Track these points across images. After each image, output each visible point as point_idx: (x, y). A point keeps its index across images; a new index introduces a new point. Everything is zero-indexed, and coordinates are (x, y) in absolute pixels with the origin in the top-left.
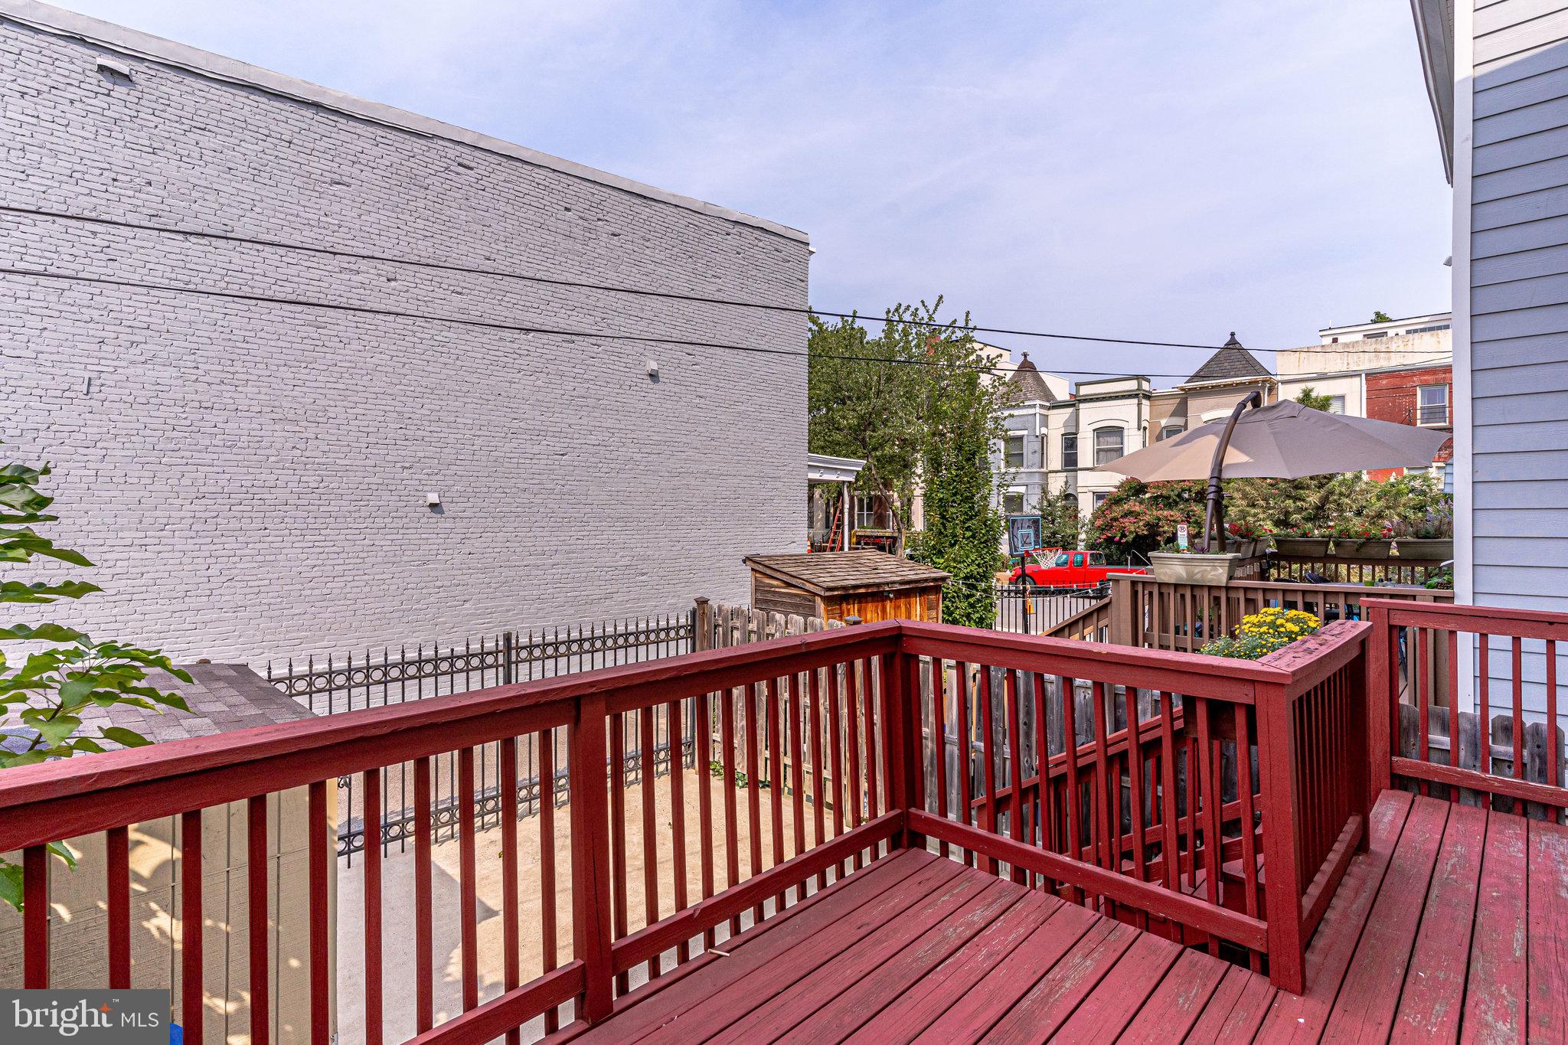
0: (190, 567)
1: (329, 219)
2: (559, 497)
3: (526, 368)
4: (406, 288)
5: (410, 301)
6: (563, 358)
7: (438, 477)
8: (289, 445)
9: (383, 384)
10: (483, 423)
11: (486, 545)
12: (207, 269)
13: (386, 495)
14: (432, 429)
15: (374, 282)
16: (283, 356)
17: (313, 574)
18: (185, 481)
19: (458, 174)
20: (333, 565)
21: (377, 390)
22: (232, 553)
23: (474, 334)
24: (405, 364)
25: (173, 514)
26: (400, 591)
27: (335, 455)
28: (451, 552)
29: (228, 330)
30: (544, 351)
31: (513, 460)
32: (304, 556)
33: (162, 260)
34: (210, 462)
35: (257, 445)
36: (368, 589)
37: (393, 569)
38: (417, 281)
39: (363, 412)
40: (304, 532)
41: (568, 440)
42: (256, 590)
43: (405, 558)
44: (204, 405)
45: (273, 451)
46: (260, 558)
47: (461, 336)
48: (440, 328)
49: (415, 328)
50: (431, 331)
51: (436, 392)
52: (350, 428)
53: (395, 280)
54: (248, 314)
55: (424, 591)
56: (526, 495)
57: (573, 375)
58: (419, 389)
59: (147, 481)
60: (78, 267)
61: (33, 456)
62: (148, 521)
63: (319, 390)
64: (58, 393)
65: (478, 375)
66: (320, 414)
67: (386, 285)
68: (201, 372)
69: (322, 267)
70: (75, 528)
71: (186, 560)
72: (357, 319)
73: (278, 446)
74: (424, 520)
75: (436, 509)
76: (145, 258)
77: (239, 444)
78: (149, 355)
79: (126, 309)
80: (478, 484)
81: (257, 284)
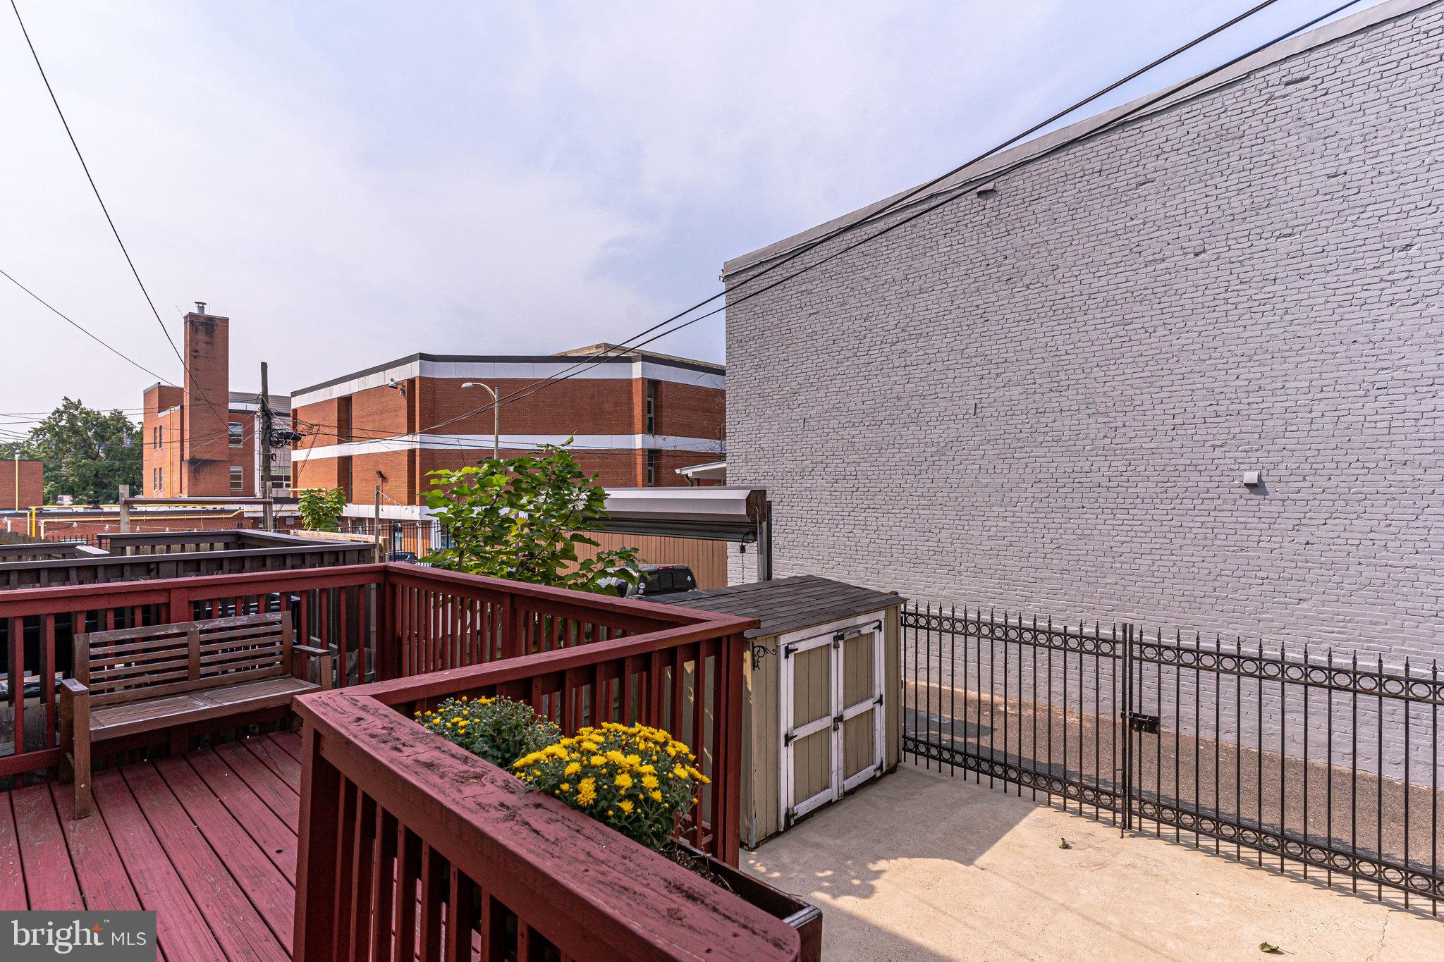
0: (1031, 535)
1: (1135, 222)
3: (1405, 296)
4: (1216, 256)
5: (1222, 267)
7: (1259, 454)
8: (1101, 435)
9: (1190, 363)
10: (1327, 383)
11: (1335, 534)
12: (1040, 305)
13: (1194, 476)
14: (1250, 400)
15: (1179, 263)
16: (1096, 359)
17: (1122, 550)
18: (1029, 470)
19: (1285, 96)
20: (1141, 543)
21: (1183, 370)
22: (1059, 526)
23: (1312, 277)
24: (1215, 337)
25: (1022, 494)
26: (1212, 577)
27: (1142, 440)
28: (1279, 539)
29: (1054, 348)
31: (1381, 425)
32: (1115, 533)
33: (1014, 309)
34: (1043, 454)
35: (1076, 438)
36: (1175, 569)
38: (1230, 243)
39: (1168, 394)
40: (1115, 511)
42: (1077, 558)
43: (1218, 543)
44: (1040, 410)
45: (1088, 442)
46: (1079, 532)
47: (1291, 286)
48: (1261, 285)
49: (1227, 295)
50: (1248, 292)
51: (1255, 358)
52: (1155, 412)
53: (1204, 251)
54: (1069, 331)
55: (1243, 580)
56: (1408, 470)
58: (1231, 360)
59: (1006, 471)
60: (971, 332)
61: (951, 458)
62: (1007, 499)
63: (1126, 382)
64: (961, 417)
65: (1318, 325)
66: (1127, 403)
67: (1193, 261)
68: (1037, 386)
69: (1128, 268)
70: (970, 504)
71: (1029, 530)
72: (1162, 305)
73: (1092, 436)
74: (1243, 502)
75: (1255, 490)
76: (1004, 312)
77: (1063, 438)
78: (1006, 380)
79: (994, 352)
80: (1319, 459)
81: (1075, 304)
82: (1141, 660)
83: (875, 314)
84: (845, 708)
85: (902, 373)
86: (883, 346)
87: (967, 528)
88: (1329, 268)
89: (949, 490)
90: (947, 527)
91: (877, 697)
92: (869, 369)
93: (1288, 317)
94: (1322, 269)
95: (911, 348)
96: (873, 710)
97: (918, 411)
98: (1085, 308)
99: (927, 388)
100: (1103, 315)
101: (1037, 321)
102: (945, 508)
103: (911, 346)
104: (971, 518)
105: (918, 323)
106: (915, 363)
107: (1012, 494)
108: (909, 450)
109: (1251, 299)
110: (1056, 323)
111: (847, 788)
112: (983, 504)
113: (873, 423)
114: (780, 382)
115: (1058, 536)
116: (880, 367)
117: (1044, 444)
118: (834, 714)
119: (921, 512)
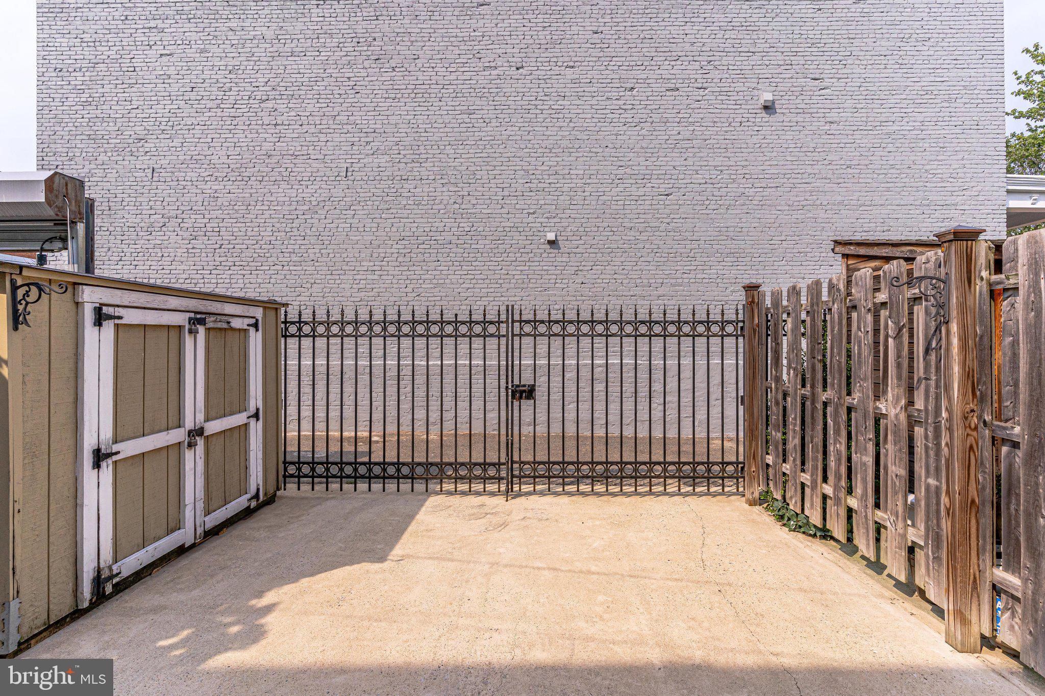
0: (395, 286)
1: (476, 34)
2: (664, 234)
3: (631, 120)
4: (530, 72)
5: (534, 81)
6: (666, 106)
7: (555, 220)
8: (452, 201)
9: (513, 150)
10: (592, 172)
11: (596, 276)
12: (404, 87)
13: (516, 236)
14: (550, 181)
15: (507, 73)
16: (448, 139)
17: (467, 295)
18: (394, 229)
20: (481, 288)
21: (509, 155)
22: (419, 277)
23: (585, 98)
24: (529, 132)
25: (388, 251)
27: (481, 207)
28: (566, 281)
29: (415, 126)
30: (648, 103)
31: (619, 203)
32: (461, 281)
33: (382, 87)
34: (406, 216)
35: (432, 203)
37: (523, 294)
38: (539, 64)
39: (499, 172)
40: (462, 264)
41: (673, 181)
43: (531, 285)
44: (403, 177)
45: (442, 206)
46: (435, 281)
47: (573, 102)
48: (556, 99)
49: (537, 103)
50: (549, 103)
51: (554, 151)
52: (490, 185)
53: (522, 67)
54: (427, 113)
56: (632, 233)
57: (678, 120)
58: (539, 150)
59: (375, 230)
60: (342, 101)
61: (323, 217)
62: (375, 255)
63: (470, 160)
64: (333, 178)
65: (587, 133)
66: (471, 177)
67: (515, 73)
68: (401, 156)
69: (472, 69)
70: (341, 259)
71: (395, 281)
72: (495, 103)
73: (445, 202)
74: (545, 255)
75: (553, 246)
76: (373, 87)
77: (423, 203)
78: (375, 148)
79: (364, 122)
80: (589, 225)
81: (432, 91)
83: (242, 67)
84: (207, 420)
85: (273, 131)
86: (251, 101)
87: (339, 282)
88: (594, 94)
89: (322, 247)
90: (319, 281)
91: (252, 410)
92: (234, 123)
93: (572, 125)
94: (590, 94)
95: (282, 108)
96: (246, 425)
97: (289, 170)
98: (440, 95)
99: (299, 148)
100: (454, 103)
101: (402, 100)
102: (316, 264)
103: (282, 106)
104: (343, 272)
105: (290, 84)
106: (287, 123)
107: (381, 250)
108: (279, 208)
109: (550, 108)
110: (417, 104)
111: (209, 526)
112: (354, 259)
113: (239, 178)
114: (119, 124)
115: (418, 286)
116: (248, 123)
117: (407, 207)
118: (189, 424)
119: (292, 268)
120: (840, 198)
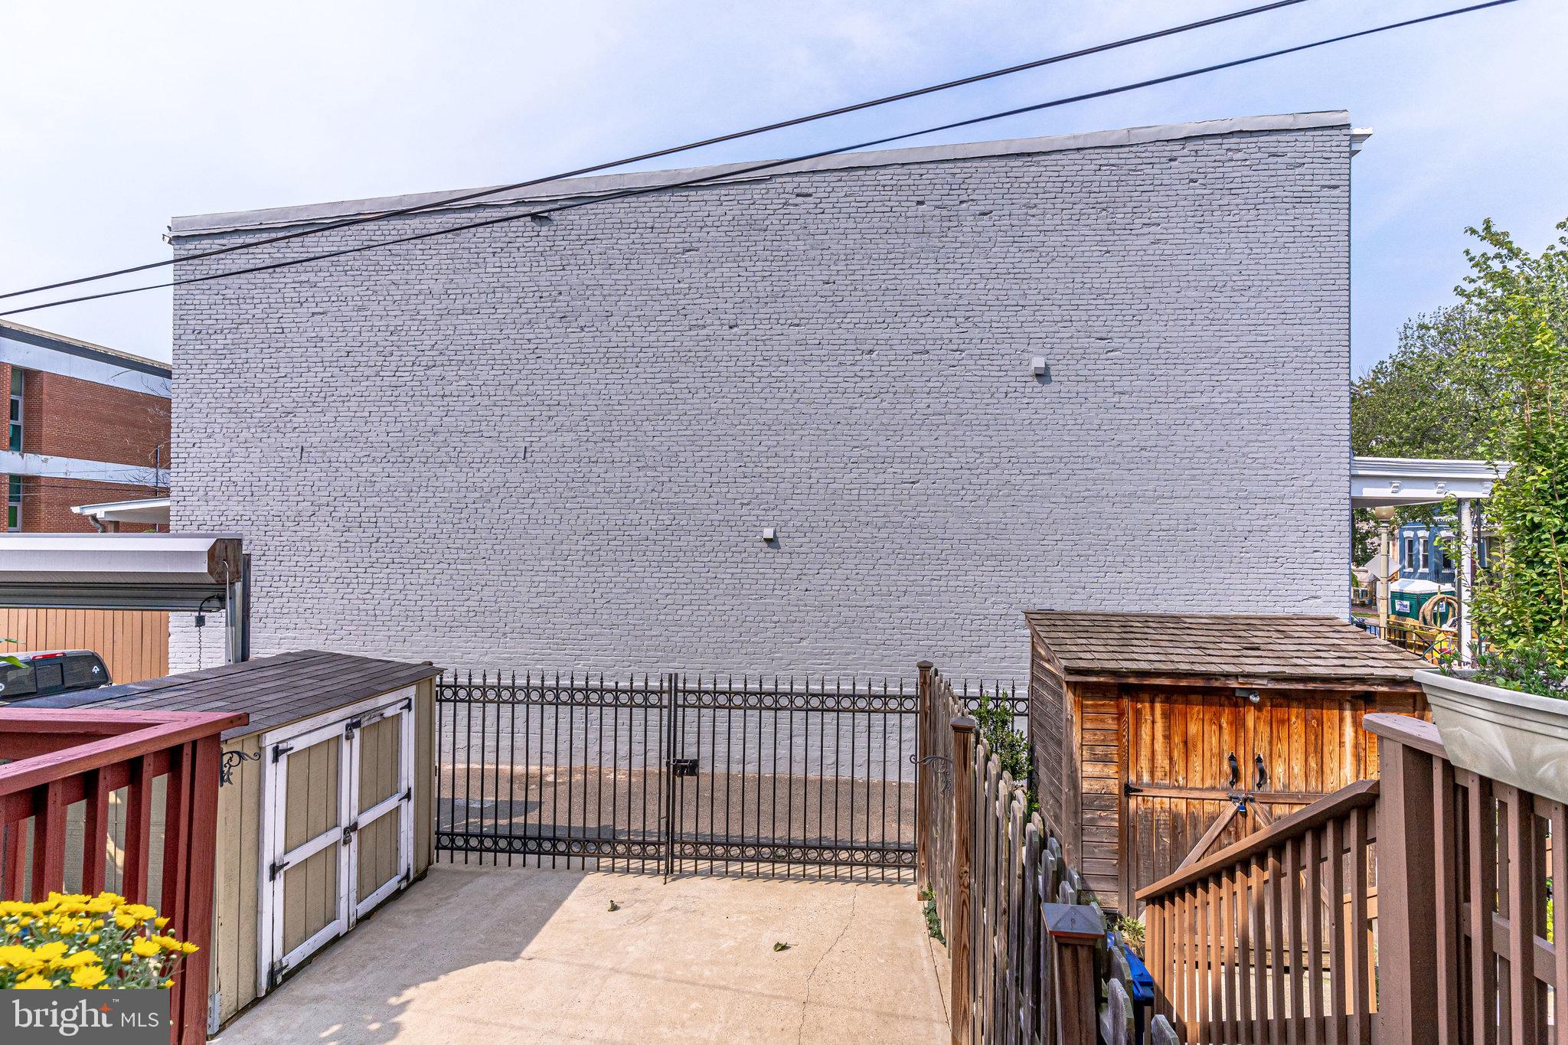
0: (582, 590)
1: (681, 285)
2: (909, 531)
3: (869, 390)
4: (745, 332)
5: (750, 343)
6: (913, 373)
7: (775, 512)
8: (649, 488)
9: (724, 426)
10: (820, 454)
11: (824, 582)
12: (594, 350)
13: (727, 531)
14: (769, 465)
15: (717, 333)
16: (646, 413)
17: (666, 602)
18: (580, 522)
19: (796, 205)
20: (683, 595)
21: (719, 432)
22: (609, 580)
23: (812, 364)
24: (744, 404)
25: (573, 547)
26: (739, 623)
27: (684, 495)
28: (787, 587)
29: (607, 397)
30: (891, 368)
31: (853, 492)
32: (660, 585)
33: (568, 350)
34: (595, 506)
35: (626, 490)
36: (710, 619)
37: (733, 602)
38: (756, 322)
39: (707, 454)
40: (660, 564)
41: (920, 466)
42: (625, 612)
43: (743, 592)
44: (592, 459)
45: (638, 495)
46: (628, 585)
47: (798, 368)
48: (778, 364)
49: (753, 369)
50: (768, 369)
51: (773, 428)
52: (696, 469)
53: (736, 326)
54: (622, 381)
55: (761, 625)
56: (869, 529)
57: (928, 390)
58: (756, 427)
59: (557, 522)
60: (521, 367)
61: (497, 506)
62: (558, 552)
63: (673, 439)
64: (509, 460)
65: (815, 406)
66: (673, 459)
67: (728, 332)
68: (590, 434)
69: (676, 328)
70: (518, 557)
71: (580, 584)
72: (703, 369)
73: (641, 489)
74: (761, 555)
75: (772, 544)
76: (558, 351)
77: (615, 490)
78: (558, 425)
79: (546, 393)
80: (815, 519)
81: (628, 355)
82: (684, 707)
83: (406, 328)
84: (361, 812)
85: (439, 403)
86: (415, 368)
87: (514, 584)
88: (823, 358)
89: (495, 542)
90: (491, 583)
91: (404, 791)
92: (396, 393)
93: (796, 396)
94: (818, 359)
95: (450, 375)
96: (398, 809)
97: (458, 449)
98: (637, 360)
99: (470, 424)
100: (653, 370)
101: (591, 366)
102: (488, 562)
103: (451, 373)
104: (519, 573)
105: (461, 348)
106: (456, 393)
107: (564, 547)
108: (447, 495)
109: (770, 376)
110: (609, 371)
112: (532, 557)
113: (400, 459)
114: (264, 395)
115: (608, 590)
116: (411, 393)
117: (596, 495)
118: (345, 821)
119: (459, 567)
120: (1132, 488)
